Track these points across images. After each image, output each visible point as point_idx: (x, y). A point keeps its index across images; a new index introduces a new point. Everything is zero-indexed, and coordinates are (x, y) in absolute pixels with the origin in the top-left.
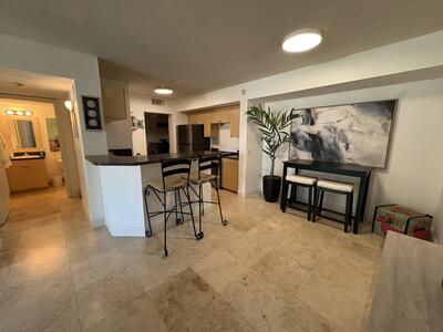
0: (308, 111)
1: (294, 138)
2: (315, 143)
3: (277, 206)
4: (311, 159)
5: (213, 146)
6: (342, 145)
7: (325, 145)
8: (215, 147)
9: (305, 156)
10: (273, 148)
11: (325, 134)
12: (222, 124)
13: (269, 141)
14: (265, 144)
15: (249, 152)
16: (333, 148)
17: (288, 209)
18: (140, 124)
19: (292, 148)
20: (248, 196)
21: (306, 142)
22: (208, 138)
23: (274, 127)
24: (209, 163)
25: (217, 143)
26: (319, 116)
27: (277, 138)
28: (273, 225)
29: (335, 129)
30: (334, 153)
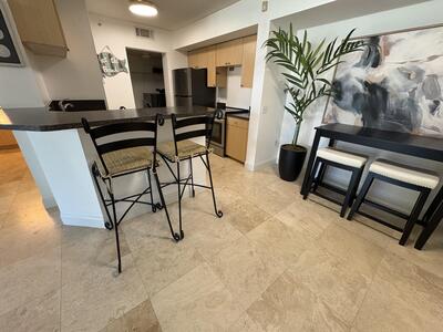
0: (374, 40)
1: (337, 90)
2: (374, 98)
3: (295, 187)
4: (360, 124)
5: (219, 100)
6: (424, 104)
7: (392, 102)
8: (222, 101)
9: (350, 119)
10: (301, 105)
11: (396, 83)
12: (232, 68)
13: (295, 94)
14: (289, 98)
15: (265, 110)
16: (405, 107)
17: (311, 196)
18: (121, 65)
19: (330, 106)
20: (258, 169)
21: (356, 96)
22: (214, 89)
23: (308, 69)
24: (202, 127)
25: (225, 96)
26: (394, 50)
27: (309, 89)
28: (289, 221)
29: (420, 73)
30: (405, 117)
